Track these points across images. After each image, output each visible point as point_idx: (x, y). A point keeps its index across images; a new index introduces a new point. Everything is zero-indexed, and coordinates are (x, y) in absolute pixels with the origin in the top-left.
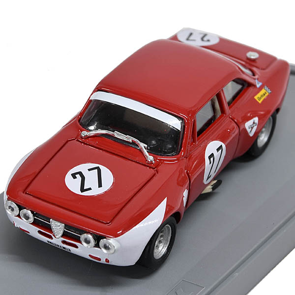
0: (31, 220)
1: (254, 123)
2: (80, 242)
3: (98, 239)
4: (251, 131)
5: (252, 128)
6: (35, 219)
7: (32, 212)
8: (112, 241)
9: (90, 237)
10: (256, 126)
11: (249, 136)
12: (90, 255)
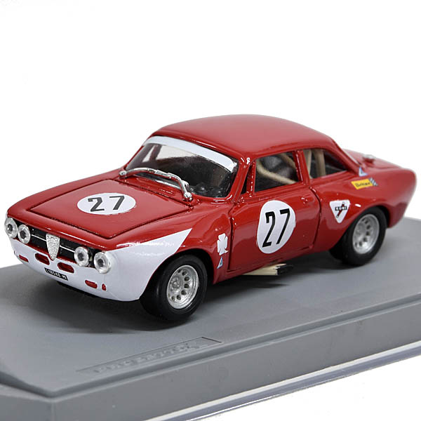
0: (28, 239)
1: (343, 205)
2: (74, 261)
3: (92, 253)
4: (338, 215)
5: (340, 211)
6: (31, 237)
7: (30, 229)
8: (107, 255)
9: (85, 251)
10: (346, 211)
11: (336, 221)
12: (86, 281)
